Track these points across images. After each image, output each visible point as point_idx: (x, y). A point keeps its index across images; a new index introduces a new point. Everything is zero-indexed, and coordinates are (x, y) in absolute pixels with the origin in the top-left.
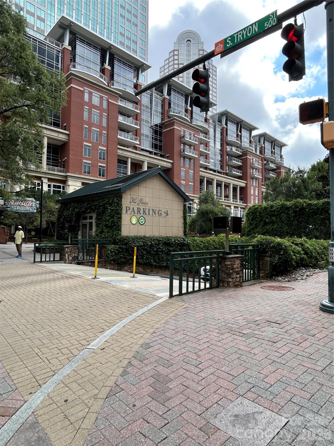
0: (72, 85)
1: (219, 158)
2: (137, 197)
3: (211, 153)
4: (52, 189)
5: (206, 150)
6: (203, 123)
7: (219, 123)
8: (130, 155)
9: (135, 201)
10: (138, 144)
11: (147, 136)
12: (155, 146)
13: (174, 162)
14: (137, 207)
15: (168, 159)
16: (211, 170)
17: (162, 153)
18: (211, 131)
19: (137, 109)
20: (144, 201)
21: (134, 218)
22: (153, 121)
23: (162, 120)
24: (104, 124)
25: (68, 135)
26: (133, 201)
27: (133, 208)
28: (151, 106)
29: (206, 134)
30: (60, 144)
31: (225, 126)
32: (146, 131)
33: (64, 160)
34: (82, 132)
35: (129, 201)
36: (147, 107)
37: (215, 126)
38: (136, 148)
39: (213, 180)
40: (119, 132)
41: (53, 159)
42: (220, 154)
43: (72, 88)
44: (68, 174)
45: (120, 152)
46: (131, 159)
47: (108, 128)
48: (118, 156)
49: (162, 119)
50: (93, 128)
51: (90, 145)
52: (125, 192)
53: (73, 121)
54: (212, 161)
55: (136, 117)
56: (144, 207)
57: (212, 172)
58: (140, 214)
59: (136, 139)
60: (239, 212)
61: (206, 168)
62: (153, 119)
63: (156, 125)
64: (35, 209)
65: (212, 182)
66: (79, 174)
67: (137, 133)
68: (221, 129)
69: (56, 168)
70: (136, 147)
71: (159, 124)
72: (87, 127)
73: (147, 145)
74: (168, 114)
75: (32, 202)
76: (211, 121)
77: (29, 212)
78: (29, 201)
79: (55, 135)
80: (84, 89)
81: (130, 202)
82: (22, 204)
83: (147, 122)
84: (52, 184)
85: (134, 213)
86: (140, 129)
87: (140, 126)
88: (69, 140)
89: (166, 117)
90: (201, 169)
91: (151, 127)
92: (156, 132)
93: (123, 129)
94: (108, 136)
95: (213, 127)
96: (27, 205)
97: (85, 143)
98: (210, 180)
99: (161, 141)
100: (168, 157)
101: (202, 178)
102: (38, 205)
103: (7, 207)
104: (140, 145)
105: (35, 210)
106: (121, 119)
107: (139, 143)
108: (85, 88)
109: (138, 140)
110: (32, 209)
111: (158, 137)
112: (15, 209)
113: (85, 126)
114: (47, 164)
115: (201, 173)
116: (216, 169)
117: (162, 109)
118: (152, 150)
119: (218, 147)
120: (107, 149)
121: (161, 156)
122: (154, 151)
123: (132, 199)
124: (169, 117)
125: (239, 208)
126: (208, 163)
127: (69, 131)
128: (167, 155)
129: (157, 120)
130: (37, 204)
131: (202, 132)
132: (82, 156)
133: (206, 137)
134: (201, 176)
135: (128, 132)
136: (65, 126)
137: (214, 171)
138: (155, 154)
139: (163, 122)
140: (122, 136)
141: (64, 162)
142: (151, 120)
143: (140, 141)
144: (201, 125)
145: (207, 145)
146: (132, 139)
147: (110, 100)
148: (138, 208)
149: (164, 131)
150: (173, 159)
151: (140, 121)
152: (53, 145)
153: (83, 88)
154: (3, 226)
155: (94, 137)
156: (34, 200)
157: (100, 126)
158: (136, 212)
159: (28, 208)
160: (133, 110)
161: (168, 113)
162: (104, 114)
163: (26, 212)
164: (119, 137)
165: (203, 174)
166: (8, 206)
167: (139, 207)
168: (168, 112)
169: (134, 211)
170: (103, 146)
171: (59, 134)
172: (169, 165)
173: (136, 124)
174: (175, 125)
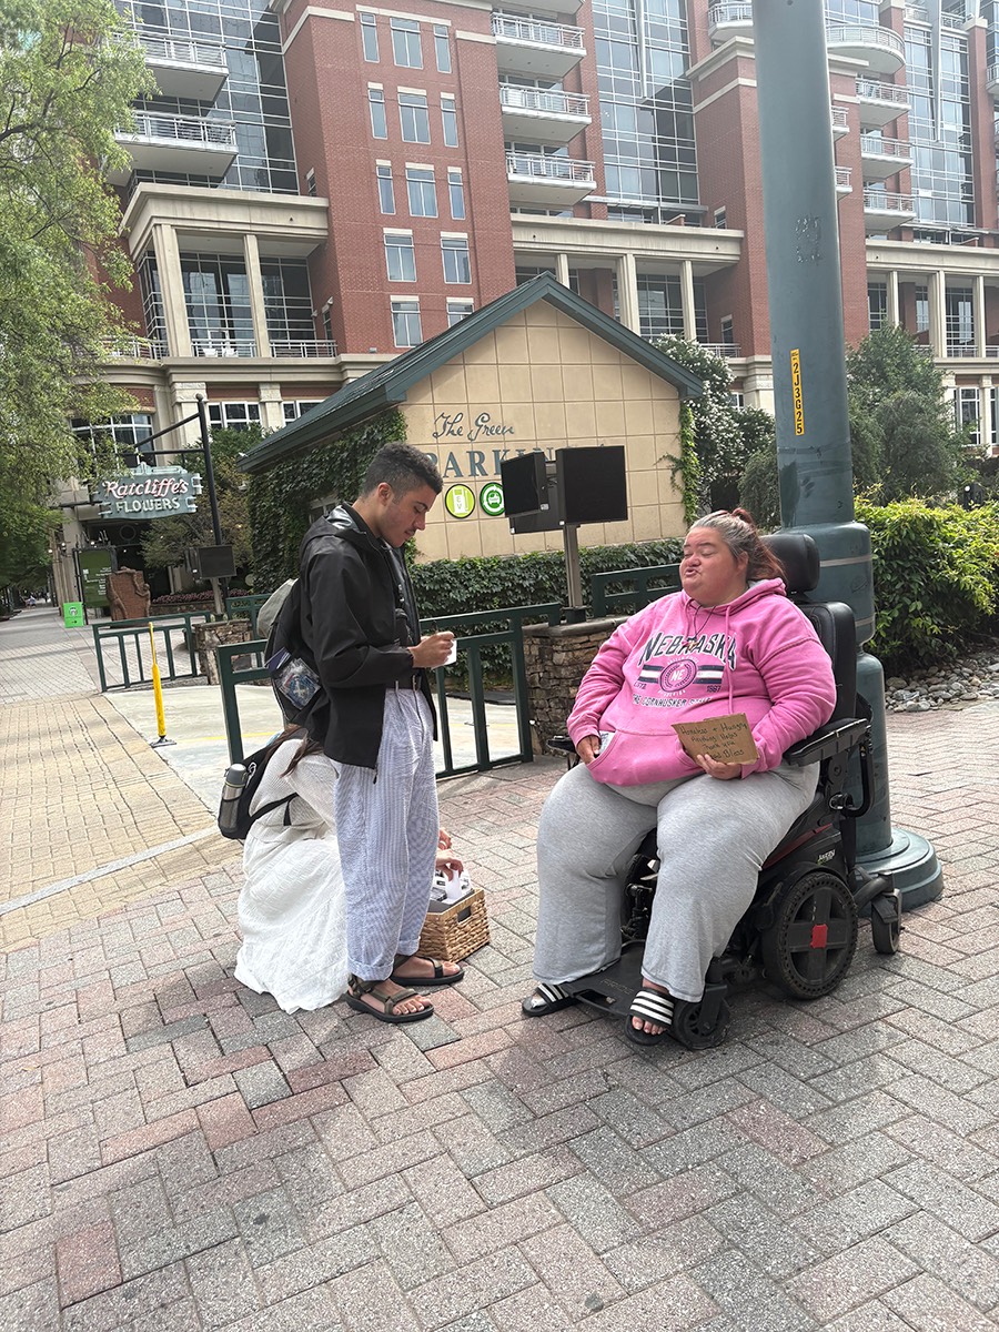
0: (311, 10)
1: (956, 171)
2: (463, 409)
3: (918, 160)
4: (226, 421)
5: (891, 150)
6: (871, 35)
7: (952, 15)
8: (563, 241)
9: (455, 428)
10: (592, 192)
11: (628, 149)
12: (664, 184)
13: (746, 233)
14: (469, 447)
15: (722, 227)
16: (921, 234)
17: (698, 208)
18: (915, 59)
19: (577, 45)
20: (496, 421)
22: (649, 78)
23: (686, 67)
24: (450, 136)
25: (325, 211)
26: (449, 427)
27: (451, 457)
28: (633, 15)
29: (891, 78)
30: (304, 251)
31: (984, 23)
32: (626, 127)
33: (326, 308)
34: (372, 188)
35: (430, 428)
36: (617, 24)
37: (930, 34)
38: (586, 209)
39: (931, 275)
40: (514, 157)
41: (291, 314)
42: (962, 155)
43: (311, 20)
44: (344, 357)
45: (522, 238)
46: (570, 256)
47: (465, 156)
48: (518, 253)
49: (686, 57)
50: (408, 165)
51: (409, 232)
53: (334, 155)
54: (923, 193)
55: (576, 78)
56: (501, 447)
57: (926, 244)
58: (484, 474)
59: (581, 174)
61: (898, 231)
62: (649, 71)
63: (664, 93)
65: (926, 289)
66: (380, 351)
67: (584, 145)
68: (962, 42)
69: (303, 343)
70: (589, 203)
71: (676, 82)
72: (388, 163)
73: (629, 187)
74: (711, 31)
75: (178, 477)
76: (909, 15)
77: (173, 513)
78: (166, 476)
80: (357, 14)
81: (436, 435)
82: (147, 492)
83: (623, 87)
84: (298, 402)
85: (459, 474)
86: (596, 125)
87: (595, 112)
88: (330, 229)
89: (701, 44)
91: (645, 106)
92: (664, 123)
93: (527, 139)
94: (468, 183)
95: (921, 39)
97: (387, 231)
98: (920, 282)
99: (687, 156)
100: (721, 217)
101: (880, 279)
102: (200, 486)
104: (601, 191)
105: (194, 506)
106: (515, 101)
107: (593, 185)
108: (359, 8)
109: (590, 175)
110: (182, 502)
111: (673, 142)
112: (127, 510)
113: (379, 162)
115: (870, 257)
116: (947, 225)
117: (682, 16)
118: (655, 204)
119: (953, 128)
120: (473, 237)
121: (693, 219)
122: (663, 204)
124: (714, 44)
126: (905, 208)
127: (327, 196)
128: (717, 213)
129: (666, 69)
130: (196, 482)
131: (869, 76)
133: (887, 96)
134: (870, 271)
135: (550, 150)
136: (312, 180)
137: (938, 237)
138: (669, 216)
139: (692, 69)
140: (524, 173)
141: (327, 314)
142: (639, 77)
143: (599, 178)
144: (861, 44)
145: (894, 129)
146: (566, 176)
147: (460, 34)
149: (696, 110)
150: (741, 225)
151: (594, 90)
152: (283, 261)
153: (353, 10)
154: (128, 570)
155: (421, 200)
156: (185, 471)
157: (434, 153)
159: (167, 503)
160: (560, 49)
161: (708, 27)
162: (443, 95)
163: (162, 515)
164: (512, 177)
165: (884, 258)
166: (104, 504)
167: (476, 447)
168: (710, 19)
169: (456, 467)
170: (455, 227)
172: (728, 252)
173: (577, 107)
174: (741, 71)
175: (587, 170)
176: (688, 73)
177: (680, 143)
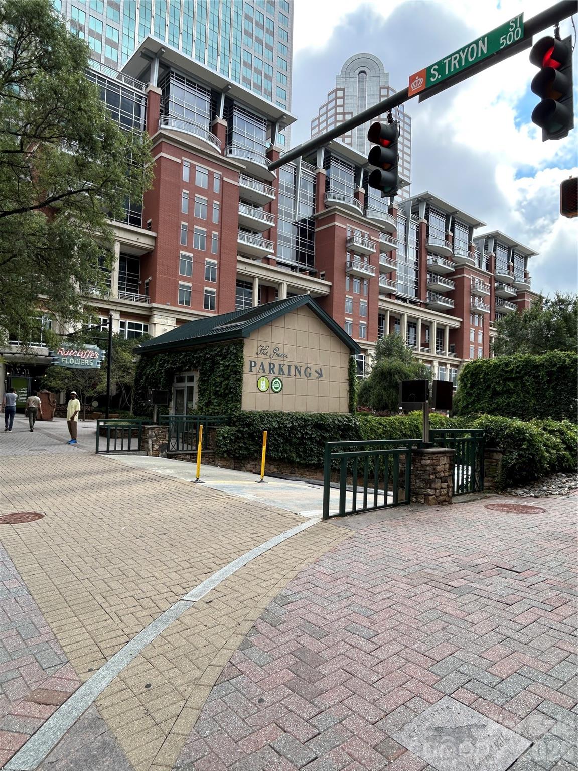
0: (162, 154)
1: (413, 276)
2: (269, 344)
3: (399, 269)
4: (127, 329)
5: (390, 263)
6: (385, 216)
7: (414, 216)
8: (258, 272)
9: (265, 352)
10: (271, 254)
11: (287, 240)
12: (301, 257)
13: (333, 283)
14: (269, 361)
15: (323, 279)
16: (398, 298)
17: (314, 270)
18: (400, 229)
19: (272, 194)
20: (281, 352)
21: (263, 380)
22: (299, 214)
23: (314, 212)
24: (215, 219)
25: (155, 239)
26: (263, 351)
27: (262, 364)
28: (295, 187)
29: (391, 235)
30: (140, 253)
31: (426, 222)
32: (287, 231)
33: (147, 281)
34: (178, 233)
35: (255, 350)
36: (288, 189)
37: (407, 221)
38: (267, 260)
39: (402, 315)
40: (240, 233)
41: (129, 280)
42: (415, 270)
43: (162, 159)
44: (154, 305)
45: (241, 267)
46: (260, 279)
47: (221, 227)
48: (238, 273)
49: (314, 209)
50: (195, 227)
51: (191, 255)
52: (248, 336)
53: (163, 215)
54: (400, 282)
55: (270, 207)
56: (282, 363)
57: (400, 302)
58: (274, 374)
59: (268, 245)
60: (448, 373)
61: (390, 295)
62: (299, 211)
63: (304, 221)
64: (98, 363)
65: (399, 320)
66: (171, 305)
67: (270, 234)
68: (417, 227)
69: (134, 295)
70: (269, 258)
71: (309, 218)
72: (186, 224)
73: (287, 255)
74: (325, 201)
75: (94, 351)
76: (399, 213)
77: (89, 367)
78: (89, 349)
79: (132, 239)
80: (182, 161)
81: (257, 354)
82: (78, 355)
83: (288, 215)
84: (128, 321)
85: (264, 372)
86: (276, 228)
87: (276, 222)
88: (155, 247)
89: (321, 206)
90: (381, 297)
91: (295, 224)
92: (302, 232)
93: (247, 227)
94: (220, 239)
95: (403, 222)
96: (86, 357)
97: (182, 252)
98: (397, 317)
99: (311, 248)
100: (323, 275)
101: (383, 313)
102: (104, 357)
103: (54, 360)
104: (275, 254)
105: (100, 366)
106: (243, 210)
107: (273, 252)
108: (183, 158)
109: (272, 247)
110: (94, 363)
111: (306, 241)
112: (66, 363)
113: (182, 223)
114: (120, 288)
115: (380, 303)
116: (408, 296)
117: (314, 192)
118: (296, 264)
119: (412, 259)
120: (220, 262)
121: (312, 274)
122: (300, 265)
123: (260, 348)
124: (326, 207)
125: (448, 366)
126: (394, 286)
127: (156, 232)
128: (321, 273)
129: (305, 212)
130: (103, 354)
131: (383, 231)
132: (176, 275)
133: (390, 241)
134: (380, 309)
135: (255, 233)
136: (150, 224)
137: (405, 300)
138: (301, 270)
139: (316, 214)
140: (245, 240)
141: (147, 284)
142: (295, 212)
143: (275, 249)
144: (382, 219)
145: (391, 254)
146: (262, 245)
147: (225, 179)
148: (270, 364)
149: (316, 230)
150: (331, 280)
151: (276, 213)
152: (129, 256)
153: (181, 158)
154: (47, 391)
155: (197, 242)
156: (98, 349)
157: (208, 223)
158: (267, 370)
159: (87, 362)
160: (265, 194)
161: (324, 199)
162: (215, 202)
163: (84, 368)
164: (239, 241)
165: (385, 304)
166: (56, 358)
167: (272, 362)
168: (325, 197)
169: (263, 369)
170: (212, 257)
171: (138, 237)
172: (325, 290)
173: (269, 219)
174: (336, 219)
175: (270, 245)
176: (314, 215)
177: (308, 242)
